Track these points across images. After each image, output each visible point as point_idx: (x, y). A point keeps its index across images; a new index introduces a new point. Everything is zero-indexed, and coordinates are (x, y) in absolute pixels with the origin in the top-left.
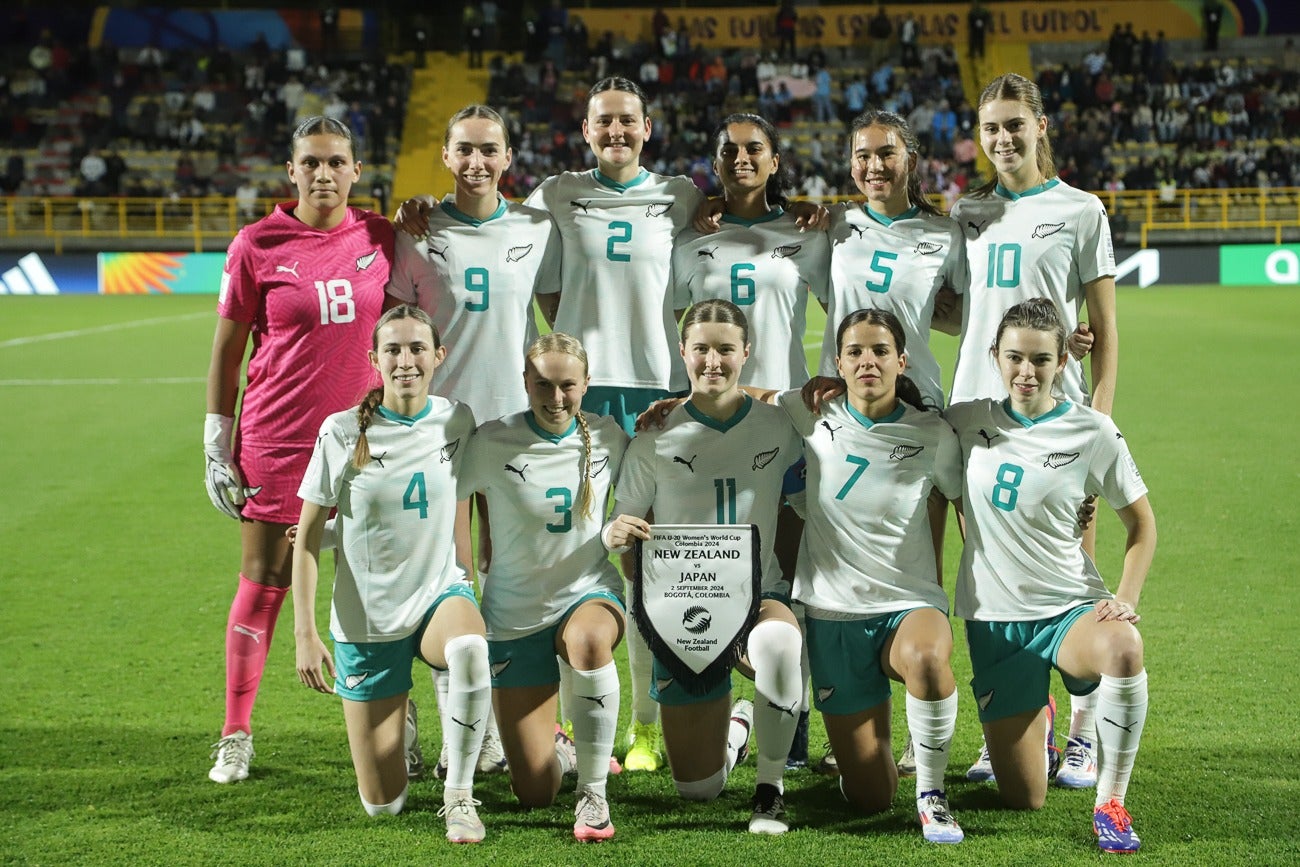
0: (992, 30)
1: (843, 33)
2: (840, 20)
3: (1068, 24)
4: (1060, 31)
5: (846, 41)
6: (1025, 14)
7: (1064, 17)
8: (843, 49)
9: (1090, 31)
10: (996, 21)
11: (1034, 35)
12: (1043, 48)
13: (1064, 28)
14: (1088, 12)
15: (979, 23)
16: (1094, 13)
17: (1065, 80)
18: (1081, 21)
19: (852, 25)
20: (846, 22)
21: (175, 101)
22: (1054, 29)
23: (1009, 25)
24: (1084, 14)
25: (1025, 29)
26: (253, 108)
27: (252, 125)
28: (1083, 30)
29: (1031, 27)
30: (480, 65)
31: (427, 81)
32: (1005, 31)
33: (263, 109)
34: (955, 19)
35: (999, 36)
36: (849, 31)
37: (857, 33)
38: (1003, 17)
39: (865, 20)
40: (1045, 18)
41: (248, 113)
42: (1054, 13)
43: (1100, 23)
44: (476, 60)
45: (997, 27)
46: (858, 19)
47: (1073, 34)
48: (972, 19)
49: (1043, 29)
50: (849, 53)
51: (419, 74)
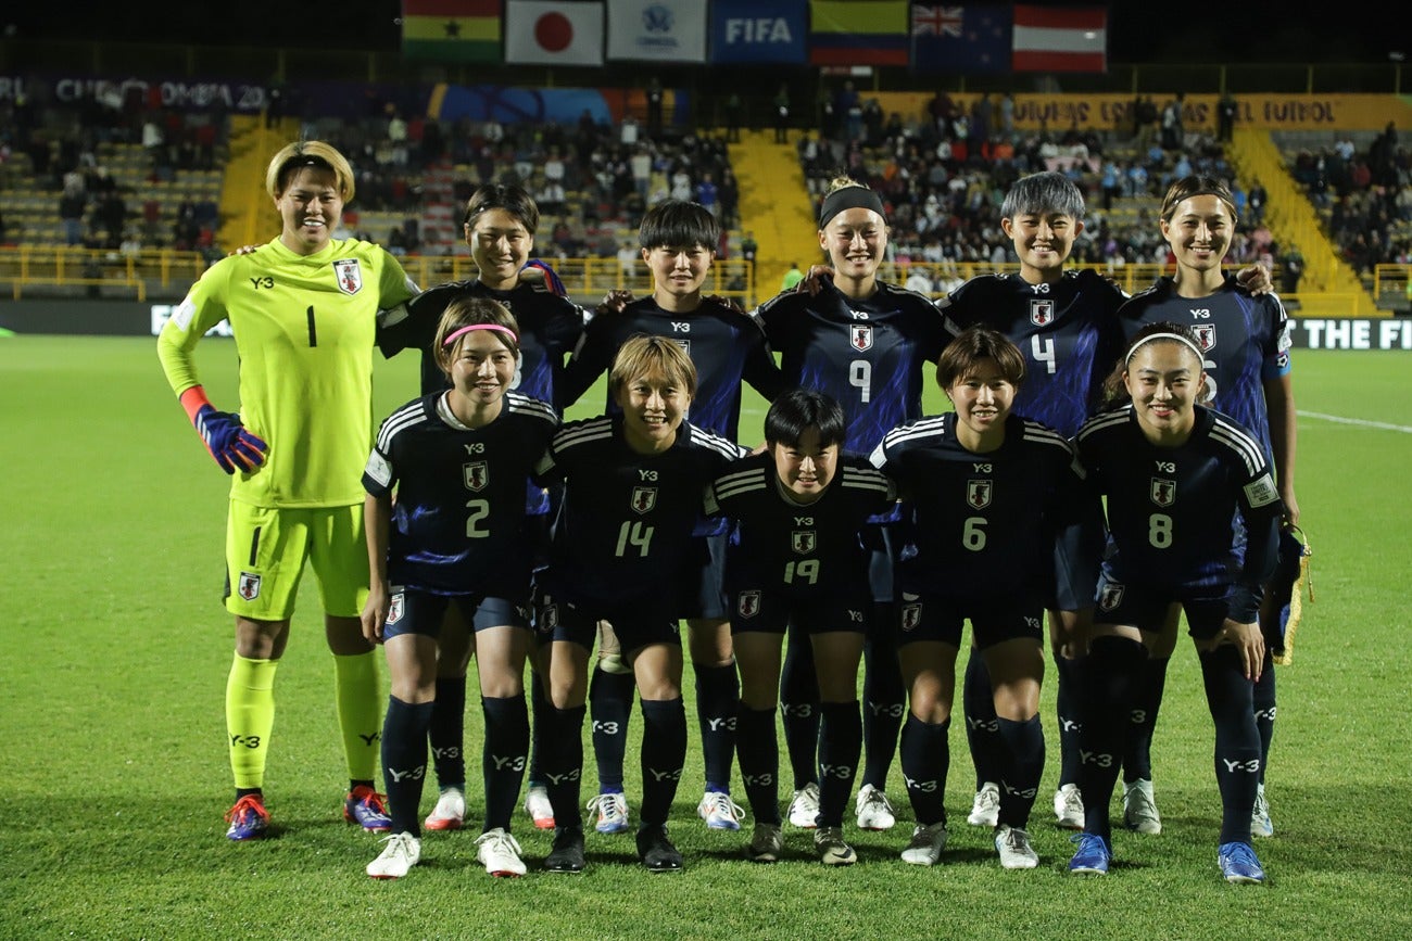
0: (1238, 119)
1: (1105, 118)
2: (1103, 106)
3: (1305, 115)
4: (1298, 121)
5: (1110, 125)
6: (1267, 105)
7: (1302, 108)
8: (1105, 133)
9: (1325, 121)
10: (1242, 110)
11: (1274, 123)
12: (1283, 135)
13: (1302, 119)
14: (1324, 105)
15: (1229, 112)
16: (1328, 105)
17: (1321, 165)
18: (1317, 112)
19: (1114, 111)
20: (1109, 109)
21: (524, 170)
22: (1293, 118)
23: (1253, 115)
24: (1320, 106)
25: (1267, 117)
26: (601, 177)
27: (602, 193)
28: (1318, 120)
29: (1272, 116)
30: (785, 142)
31: (740, 155)
32: (1249, 119)
33: (611, 178)
34: (1205, 108)
35: (1245, 124)
36: (1110, 116)
37: (1118, 119)
38: (1248, 107)
39: (1125, 106)
40: (1285, 109)
41: (597, 182)
42: (1293, 104)
43: (1333, 114)
44: (781, 136)
45: (1243, 116)
46: (1119, 106)
47: (1310, 124)
48: (1221, 108)
49: (1283, 118)
50: (1110, 136)
51: (732, 148)
